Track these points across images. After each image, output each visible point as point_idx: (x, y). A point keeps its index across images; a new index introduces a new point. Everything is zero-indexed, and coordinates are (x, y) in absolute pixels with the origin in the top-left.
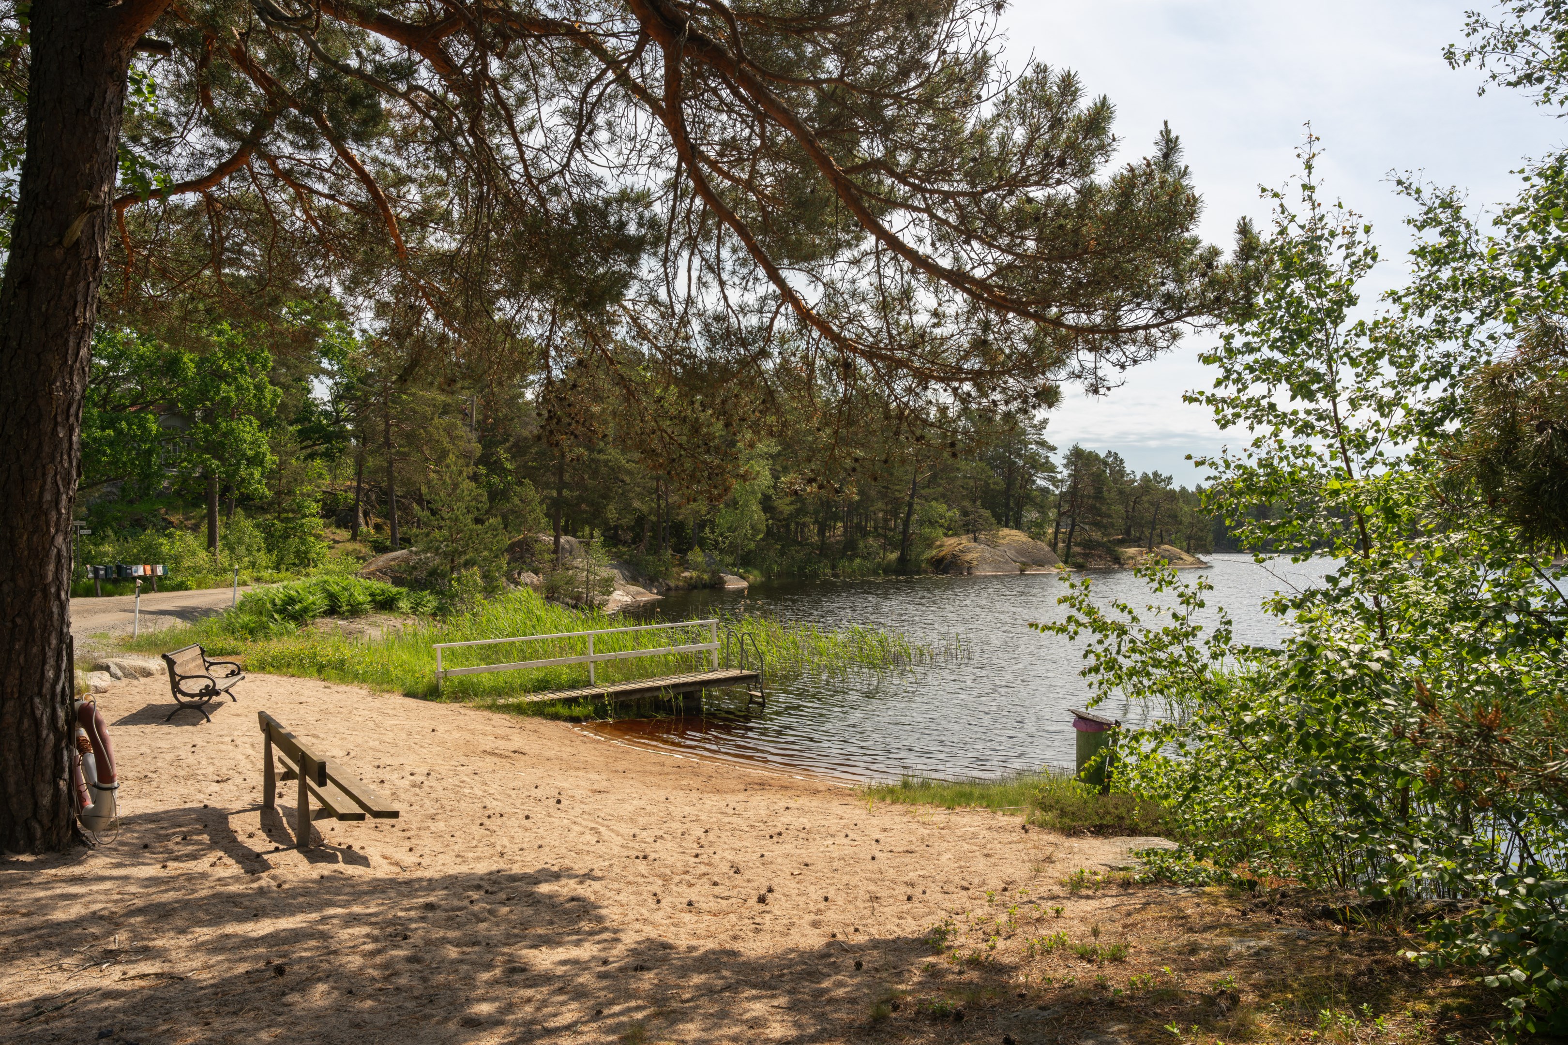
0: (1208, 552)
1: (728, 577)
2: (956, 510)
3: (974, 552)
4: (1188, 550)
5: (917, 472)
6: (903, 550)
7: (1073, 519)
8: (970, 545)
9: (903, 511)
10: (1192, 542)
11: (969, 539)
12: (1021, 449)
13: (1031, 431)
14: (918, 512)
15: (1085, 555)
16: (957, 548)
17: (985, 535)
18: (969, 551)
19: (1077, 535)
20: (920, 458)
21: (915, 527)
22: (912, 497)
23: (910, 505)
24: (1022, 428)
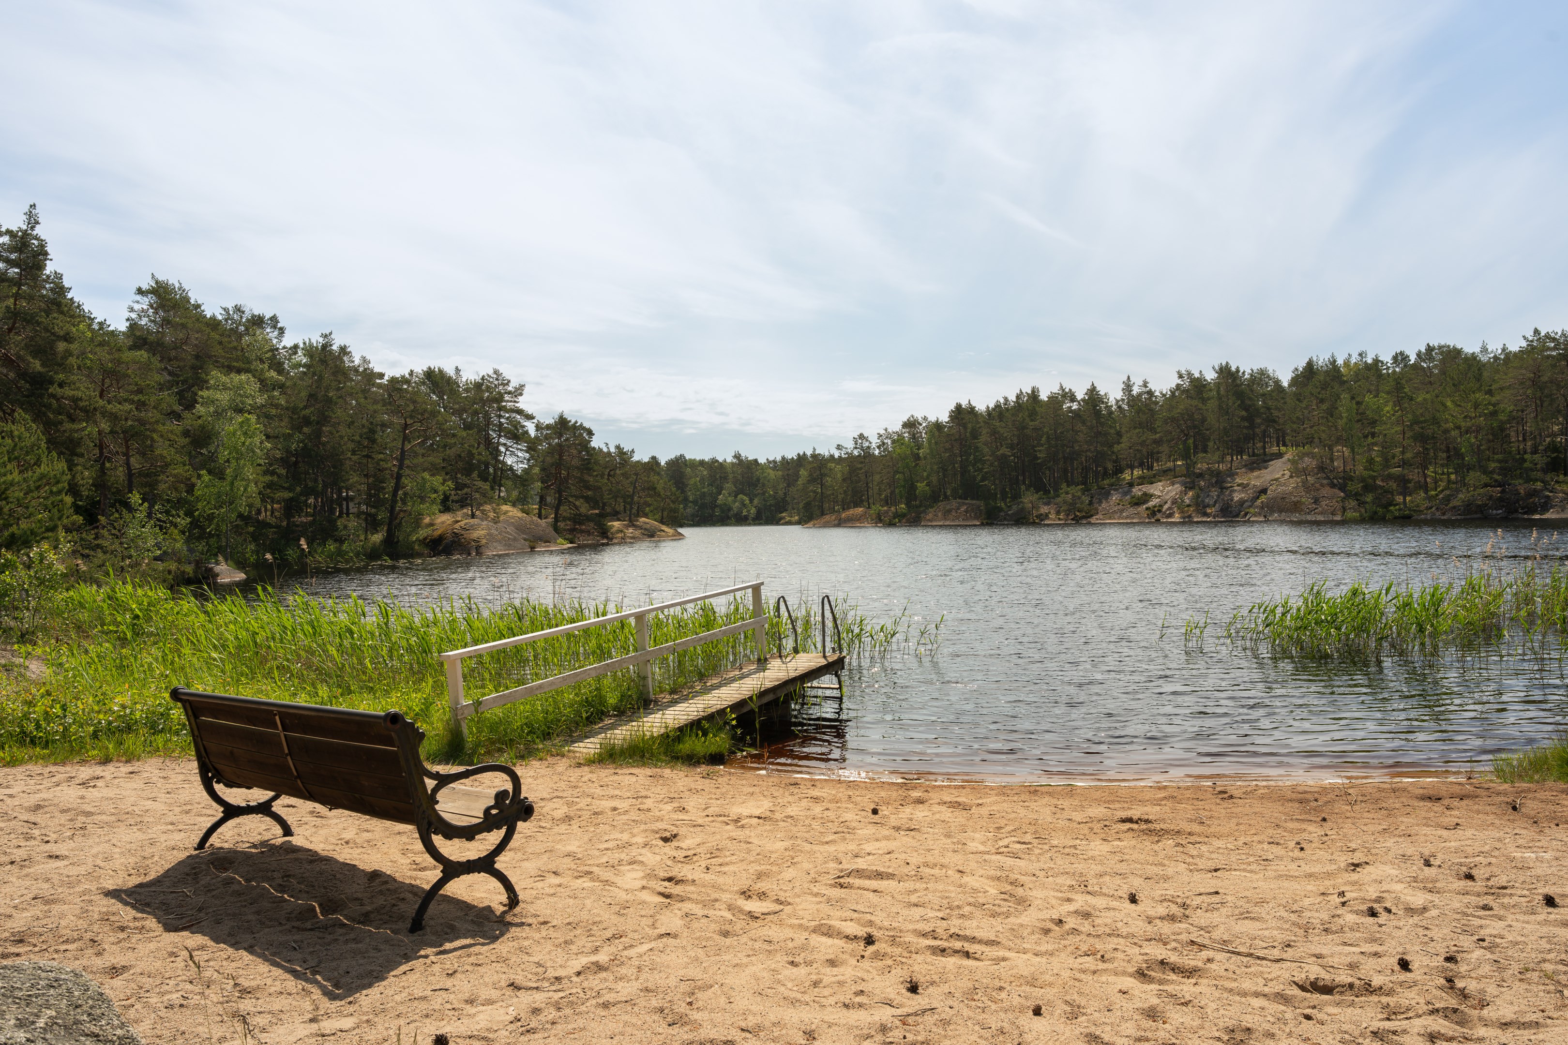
1: (218, 569)
2: (450, 483)
3: (480, 530)
4: (662, 522)
5: (406, 438)
6: (389, 531)
7: (560, 492)
8: (472, 521)
9: (390, 485)
10: (665, 513)
11: (466, 516)
12: (500, 416)
13: (507, 397)
14: (409, 484)
15: (572, 531)
16: (457, 526)
17: (483, 511)
18: (473, 528)
19: (564, 510)
20: (409, 421)
21: (404, 503)
22: (401, 467)
23: (399, 477)
24: (499, 393)
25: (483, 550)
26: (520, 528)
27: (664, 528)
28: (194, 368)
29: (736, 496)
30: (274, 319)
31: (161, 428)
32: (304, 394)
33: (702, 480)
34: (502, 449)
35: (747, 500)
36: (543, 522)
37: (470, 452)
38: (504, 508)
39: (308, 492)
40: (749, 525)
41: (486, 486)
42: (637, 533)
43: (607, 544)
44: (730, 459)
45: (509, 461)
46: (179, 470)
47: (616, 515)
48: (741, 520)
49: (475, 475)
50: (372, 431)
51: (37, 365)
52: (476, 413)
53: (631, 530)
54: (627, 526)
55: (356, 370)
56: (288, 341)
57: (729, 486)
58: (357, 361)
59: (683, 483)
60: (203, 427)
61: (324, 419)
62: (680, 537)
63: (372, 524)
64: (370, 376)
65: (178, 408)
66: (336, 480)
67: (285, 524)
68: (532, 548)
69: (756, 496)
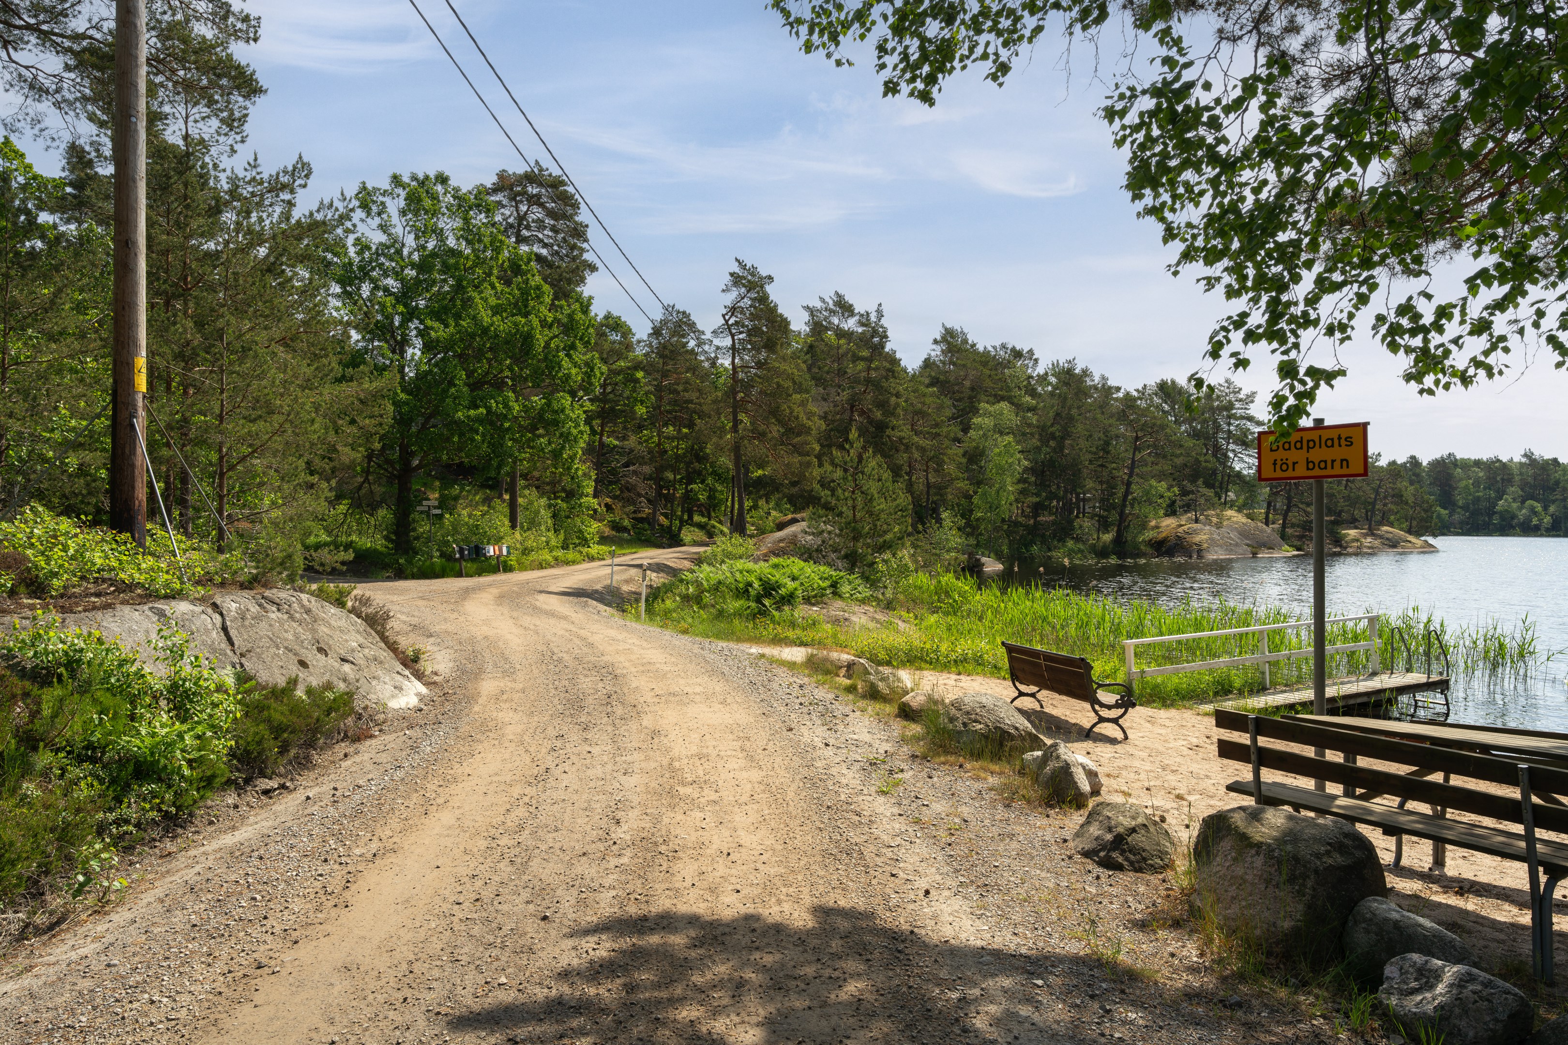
0: (1435, 535)
1: (984, 560)
2: (1176, 489)
3: (1202, 534)
4: (1409, 532)
5: (1136, 449)
6: (1118, 531)
7: (1289, 499)
8: (1195, 526)
9: (1121, 490)
10: (1414, 523)
11: (1189, 520)
12: (1229, 424)
13: (1237, 405)
14: (1136, 491)
15: (1301, 537)
16: (1180, 530)
17: (1207, 516)
18: (1196, 532)
19: (1294, 516)
20: (1140, 434)
21: (1132, 507)
22: (1131, 475)
23: (1128, 484)
24: (1230, 402)
25: (1204, 554)
26: (1244, 533)
27: (1411, 538)
28: (970, 398)
29: (1523, 502)
30: (1031, 352)
31: (949, 452)
32: (1051, 414)
33: (1477, 483)
34: (1231, 455)
35: (1539, 507)
36: (1268, 530)
37: (1197, 460)
38: (1230, 513)
39: (1052, 496)
40: (1541, 536)
41: (1210, 493)
42: (1377, 543)
43: (1339, 554)
44: (1518, 458)
45: (1237, 467)
46: (960, 484)
47: (1353, 523)
48: (1529, 529)
49: (1200, 482)
50: (1107, 443)
51: (878, 415)
52: (1205, 421)
53: (1369, 539)
54: (1365, 536)
55: (1095, 387)
56: (1040, 370)
57: (1514, 490)
58: (1097, 379)
59: (1450, 486)
60: (977, 448)
61: (1066, 434)
62: (1430, 549)
63: (1104, 525)
64: (1107, 391)
65: (960, 434)
66: (1075, 484)
67: (1032, 522)
68: (1254, 554)
69: (1554, 502)
